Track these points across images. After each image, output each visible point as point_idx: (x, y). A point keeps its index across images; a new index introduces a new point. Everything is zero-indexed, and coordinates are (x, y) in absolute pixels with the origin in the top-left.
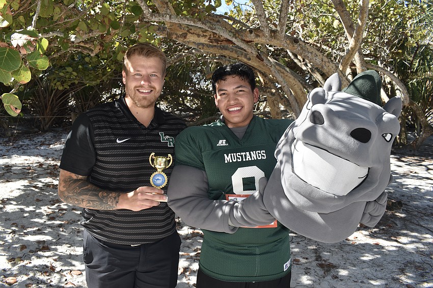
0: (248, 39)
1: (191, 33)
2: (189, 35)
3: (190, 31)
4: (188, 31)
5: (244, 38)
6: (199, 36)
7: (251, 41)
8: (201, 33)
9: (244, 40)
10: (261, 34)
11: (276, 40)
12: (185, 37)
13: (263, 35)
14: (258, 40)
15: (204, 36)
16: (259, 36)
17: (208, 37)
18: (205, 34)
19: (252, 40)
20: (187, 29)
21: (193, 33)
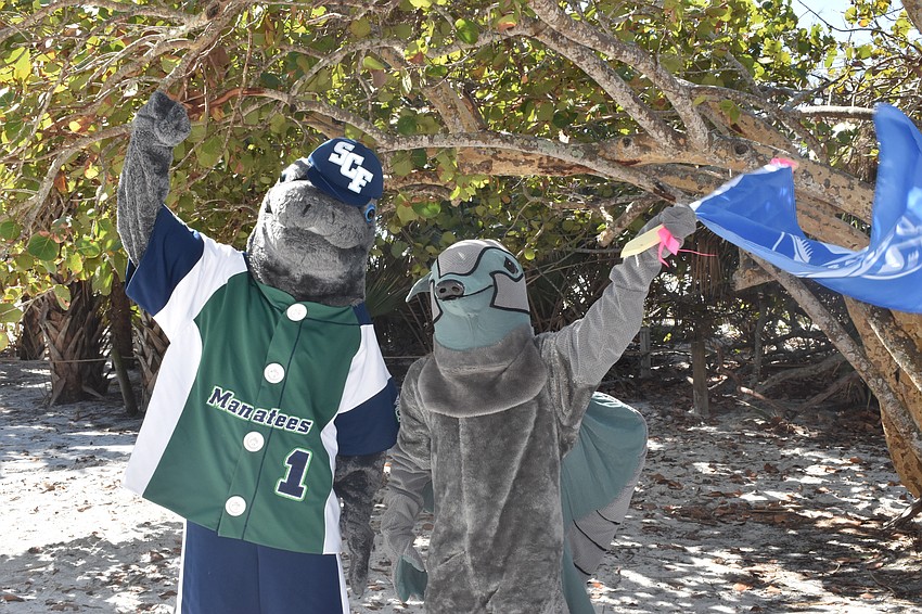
0: (625, 158)
1: (500, 160)
2: (496, 164)
3: (498, 156)
4: (494, 156)
5: (617, 157)
6: (516, 163)
7: (635, 162)
8: (521, 157)
9: (618, 161)
10: (652, 145)
11: (690, 153)
12: (489, 169)
13: (658, 146)
14: (650, 158)
15: (527, 162)
16: (649, 149)
17: (537, 162)
18: (529, 158)
19: (636, 159)
20: (491, 153)
21: (505, 159)
